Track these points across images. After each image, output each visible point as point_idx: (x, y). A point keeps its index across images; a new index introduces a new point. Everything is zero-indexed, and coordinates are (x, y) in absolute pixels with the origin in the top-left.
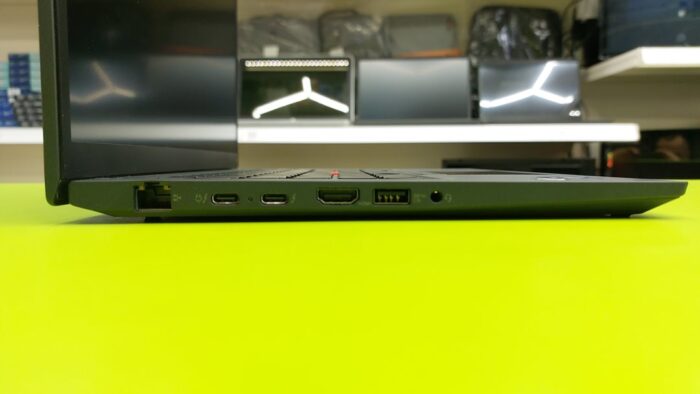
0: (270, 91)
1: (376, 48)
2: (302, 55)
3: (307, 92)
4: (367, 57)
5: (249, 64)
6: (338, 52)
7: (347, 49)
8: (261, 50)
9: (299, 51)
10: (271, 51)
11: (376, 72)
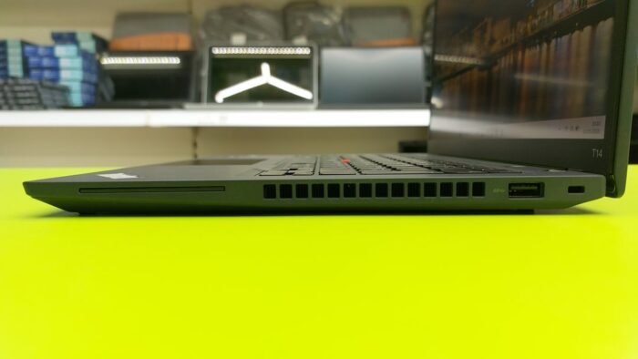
0: (231, 77)
1: (336, 37)
2: (268, 43)
3: (266, 77)
4: (328, 45)
5: (217, 51)
6: (301, 40)
7: (310, 38)
8: (229, 38)
9: (265, 39)
10: (239, 39)
11: (337, 59)
